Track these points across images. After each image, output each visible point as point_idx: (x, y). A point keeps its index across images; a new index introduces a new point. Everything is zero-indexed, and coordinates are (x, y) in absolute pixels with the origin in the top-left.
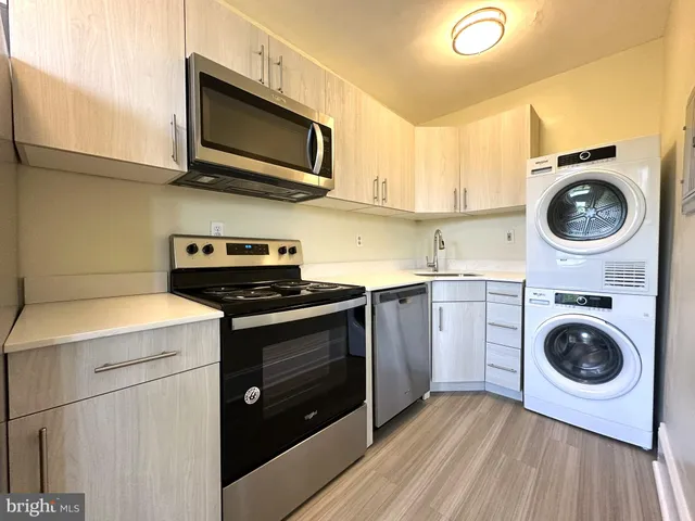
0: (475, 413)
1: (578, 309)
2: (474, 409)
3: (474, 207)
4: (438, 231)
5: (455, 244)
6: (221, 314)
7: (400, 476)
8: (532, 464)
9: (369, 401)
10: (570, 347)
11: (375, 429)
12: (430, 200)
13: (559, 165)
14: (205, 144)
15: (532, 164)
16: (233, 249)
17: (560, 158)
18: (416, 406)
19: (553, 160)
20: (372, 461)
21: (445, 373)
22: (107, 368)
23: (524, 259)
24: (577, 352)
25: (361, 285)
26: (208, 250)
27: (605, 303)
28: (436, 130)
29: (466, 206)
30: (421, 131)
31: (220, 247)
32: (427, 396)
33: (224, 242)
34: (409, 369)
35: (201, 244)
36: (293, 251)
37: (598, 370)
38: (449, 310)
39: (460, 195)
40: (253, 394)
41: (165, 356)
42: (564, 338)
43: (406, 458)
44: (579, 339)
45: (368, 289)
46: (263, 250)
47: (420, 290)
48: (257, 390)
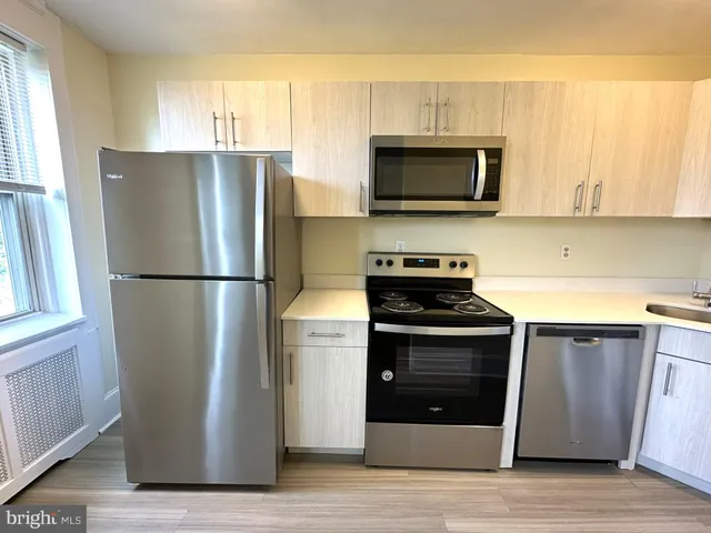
11: (516, 458)
14: (378, 197)
16: (408, 263)
22: (313, 334)
26: (390, 263)
31: (399, 261)
33: (402, 257)
35: (384, 259)
36: (464, 265)
40: (387, 375)
41: (339, 335)
46: (434, 264)
48: (391, 373)
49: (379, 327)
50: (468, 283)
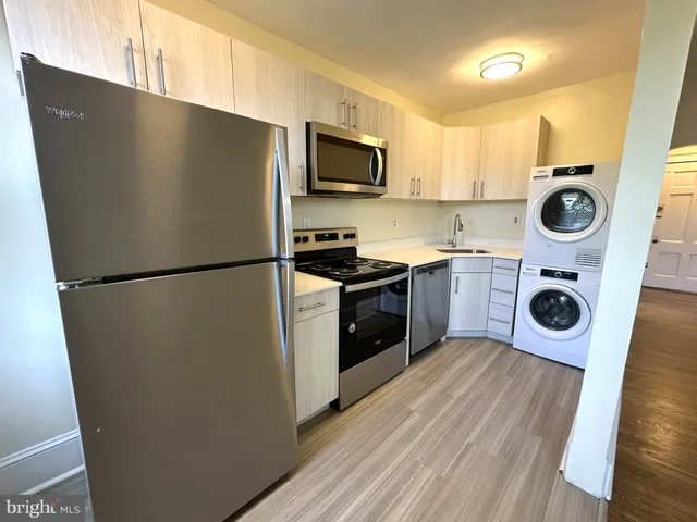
0: (477, 350)
1: (555, 280)
2: (477, 347)
3: (488, 197)
4: (458, 216)
5: (470, 223)
6: (340, 284)
7: (428, 381)
8: (511, 376)
9: (408, 338)
10: (551, 306)
11: (411, 356)
12: (453, 188)
13: (554, 175)
14: (320, 179)
15: (534, 171)
16: (319, 238)
17: (555, 170)
18: (435, 345)
19: (549, 170)
20: (408, 374)
21: (457, 324)
22: (301, 309)
23: (522, 239)
24: (556, 310)
25: (407, 263)
26: (306, 239)
27: (573, 277)
28: (462, 130)
29: (482, 196)
30: (449, 131)
31: (311, 236)
32: (443, 339)
33: (312, 233)
34: (429, 322)
35: (300, 235)
36: (353, 236)
37: (563, 322)
38: (464, 279)
39: (477, 186)
40: (352, 327)
41: (320, 305)
42: (548, 299)
43: (432, 372)
44: (558, 301)
45: (411, 266)
46: (334, 237)
47: (444, 264)
48: (355, 325)
49: (350, 288)
50: (353, 250)
